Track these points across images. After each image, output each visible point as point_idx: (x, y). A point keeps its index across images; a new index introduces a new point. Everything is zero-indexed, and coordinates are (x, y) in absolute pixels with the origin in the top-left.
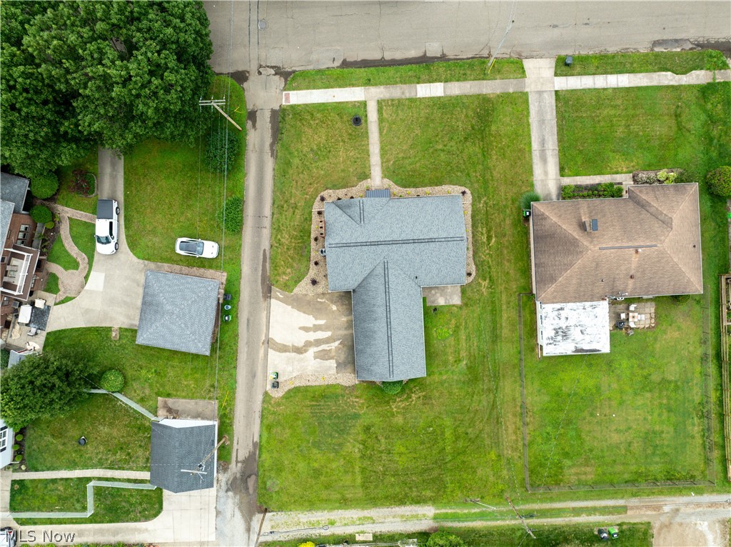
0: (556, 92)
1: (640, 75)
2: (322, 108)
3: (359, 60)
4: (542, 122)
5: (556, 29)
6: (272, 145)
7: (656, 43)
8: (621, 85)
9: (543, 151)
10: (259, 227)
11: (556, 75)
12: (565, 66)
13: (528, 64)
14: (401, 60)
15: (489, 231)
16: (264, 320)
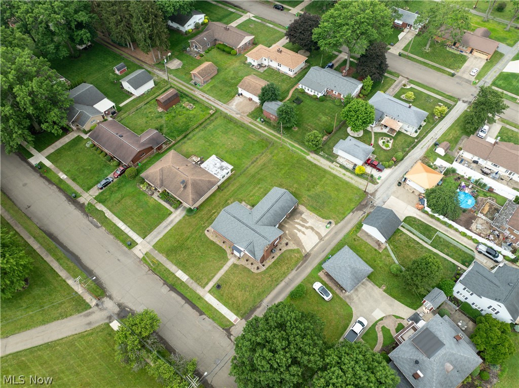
0: (143, 239)
1: (114, 222)
2: (226, 304)
3: (195, 310)
4: (159, 233)
5: (119, 259)
6: (259, 307)
7: (98, 227)
8: (123, 224)
9: (169, 224)
10: (291, 281)
11: (137, 244)
12: (131, 244)
13: (141, 256)
14: (181, 296)
15: (212, 215)
16: (317, 247)
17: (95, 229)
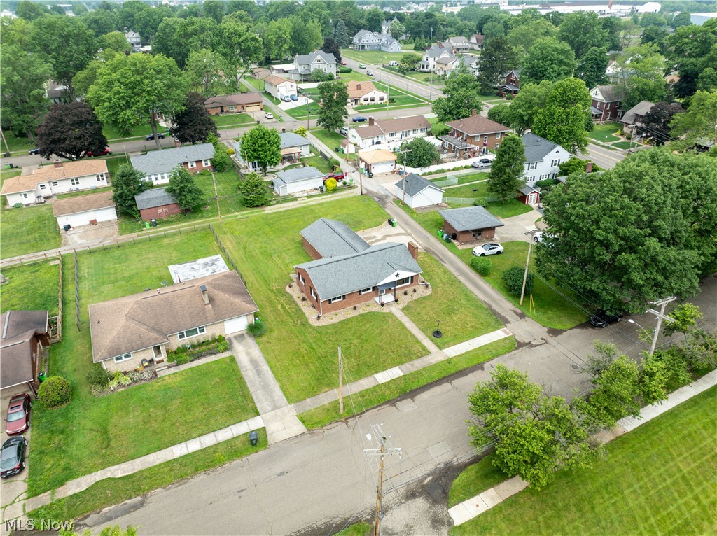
0: (257, 414)
1: (158, 462)
2: (472, 336)
3: (470, 374)
4: (265, 386)
5: (279, 471)
6: (490, 307)
7: (142, 504)
8: (183, 445)
9: (256, 367)
11: (264, 428)
12: (256, 441)
13: (300, 428)
14: (432, 387)
17: (140, 512)
